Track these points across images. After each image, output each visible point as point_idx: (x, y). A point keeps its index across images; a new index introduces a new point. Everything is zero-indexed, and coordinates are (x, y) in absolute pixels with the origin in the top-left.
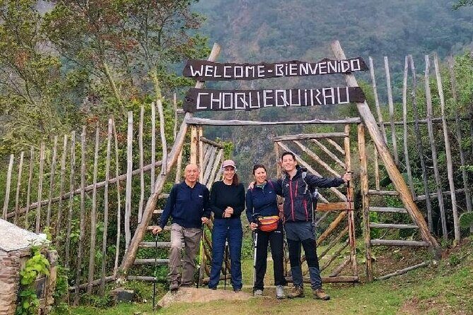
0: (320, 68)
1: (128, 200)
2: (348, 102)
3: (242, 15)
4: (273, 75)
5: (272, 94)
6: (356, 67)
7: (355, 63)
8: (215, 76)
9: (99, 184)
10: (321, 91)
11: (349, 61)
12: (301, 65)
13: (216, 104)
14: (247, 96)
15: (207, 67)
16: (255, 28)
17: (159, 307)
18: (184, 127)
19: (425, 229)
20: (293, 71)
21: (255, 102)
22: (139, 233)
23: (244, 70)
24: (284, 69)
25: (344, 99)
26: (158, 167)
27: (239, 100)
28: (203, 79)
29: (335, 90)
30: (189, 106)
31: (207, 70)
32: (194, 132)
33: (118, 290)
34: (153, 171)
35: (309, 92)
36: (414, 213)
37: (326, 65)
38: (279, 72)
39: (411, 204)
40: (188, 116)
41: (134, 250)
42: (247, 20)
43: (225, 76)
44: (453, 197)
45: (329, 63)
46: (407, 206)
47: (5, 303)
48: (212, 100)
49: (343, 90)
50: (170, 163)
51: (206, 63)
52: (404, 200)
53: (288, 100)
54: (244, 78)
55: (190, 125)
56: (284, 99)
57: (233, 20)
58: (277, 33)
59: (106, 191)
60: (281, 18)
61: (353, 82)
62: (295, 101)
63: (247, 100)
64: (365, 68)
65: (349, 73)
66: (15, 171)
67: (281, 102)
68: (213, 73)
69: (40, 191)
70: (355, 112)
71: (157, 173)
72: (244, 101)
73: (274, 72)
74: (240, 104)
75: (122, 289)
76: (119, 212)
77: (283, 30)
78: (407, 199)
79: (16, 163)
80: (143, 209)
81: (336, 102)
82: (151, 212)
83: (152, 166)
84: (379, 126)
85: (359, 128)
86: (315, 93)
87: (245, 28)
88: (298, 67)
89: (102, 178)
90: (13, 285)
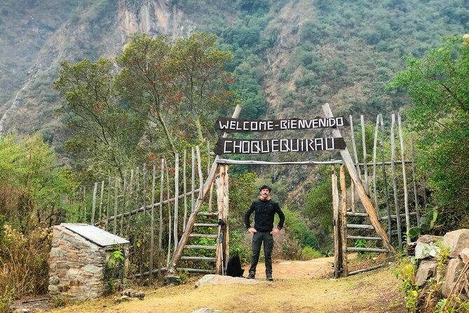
0: (313, 123)
1: (176, 216)
2: (333, 148)
3: (281, 57)
4: (278, 128)
5: (278, 142)
6: (340, 123)
7: (339, 120)
8: (237, 129)
9: (156, 204)
10: (314, 140)
11: (335, 118)
12: (300, 121)
13: (237, 149)
14: (260, 143)
15: (232, 122)
16: (292, 70)
17: (196, 287)
18: (215, 166)
19: (386, 240)
20: (294, 126)
21: (265, 148)
22: (184, 239)
23: (258, 124)
24: (287, 124)
25: (330, 146)
26: (196, 194)
27: (254, 147)
28: (229, 131)
29: (324, 139)
30: (218, 151)
31: (231, 124)
32: (222, 168)
33: (169, 276)
34: (193, 196)
35: (304, 141)
36: (379, 229)
37: (318, 121)
38: (283, 126)
39: (376, 222)
40: (217, 158)
41: (180, 250)
42: (285, 62)
43: (244, 129)
44: (407, 218)
45: (320, 120)
46: (374, 224)
47: (96, 279)
48: (235, 146)
49: (329, 140)
50: (205, 191)
51: (230, 120)
52: (372, 220)
53: (289, 147)
54: (258, 130)
55: (219, 164)
56: (287, 146)
57: (272, 62)
58: (312, 74)
59: (161, 209)
60: (316, 60)
61: (337, 134)
62: (295, 147)
63: (260, 147)
64: (347, 124)
65: (335, 127)
66: (98, 194)
67: (284, 148)
68: (235, 127)
69: (116, 208)
70: (339, 156)
71: (196, 197)
72: (258, 147)
73: (280, 126)
74: (255, 149)
75: (172, 276)
76: (170, 224)
77: (317, 71)
78: (374, 219)
79: (99, 189)
80: (186, 223)
81: (325, 149)
82: (192, 224)
83: (192, 193)
84: (355, 166)
85: (341, 168)
86: (309, 142)
87: (283, 70)
88: (297, 122)
89: (157, 200)
90: (101, 268)
